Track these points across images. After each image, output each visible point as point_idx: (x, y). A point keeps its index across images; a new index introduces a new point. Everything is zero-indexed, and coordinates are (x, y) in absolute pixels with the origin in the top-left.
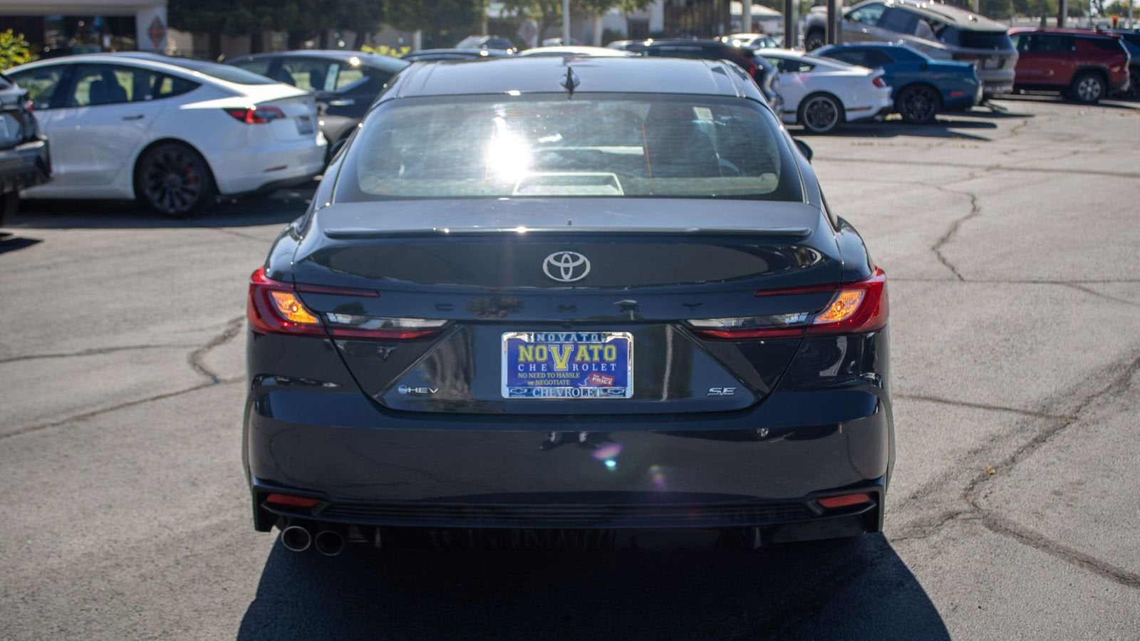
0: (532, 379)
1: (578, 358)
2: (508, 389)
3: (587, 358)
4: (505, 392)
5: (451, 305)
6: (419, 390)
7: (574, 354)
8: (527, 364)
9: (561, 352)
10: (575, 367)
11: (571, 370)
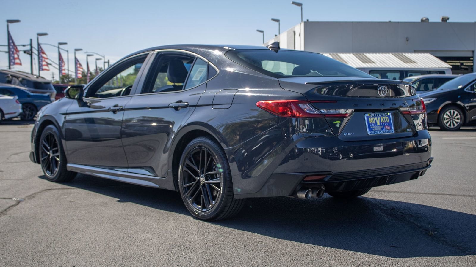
0: (374, 129)
1: (381, 122)
2: (369, 132)
3: (383, 121)
4: (369, 133)
5: (357, 104)
6: (349, 134)
7: (380, 120)
8: (372, 123)
9: (378, 120)
10: (381, 124)
11: (381, 125)
